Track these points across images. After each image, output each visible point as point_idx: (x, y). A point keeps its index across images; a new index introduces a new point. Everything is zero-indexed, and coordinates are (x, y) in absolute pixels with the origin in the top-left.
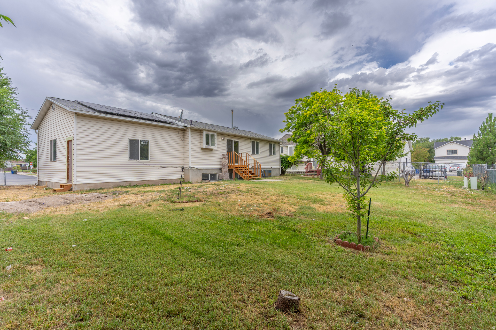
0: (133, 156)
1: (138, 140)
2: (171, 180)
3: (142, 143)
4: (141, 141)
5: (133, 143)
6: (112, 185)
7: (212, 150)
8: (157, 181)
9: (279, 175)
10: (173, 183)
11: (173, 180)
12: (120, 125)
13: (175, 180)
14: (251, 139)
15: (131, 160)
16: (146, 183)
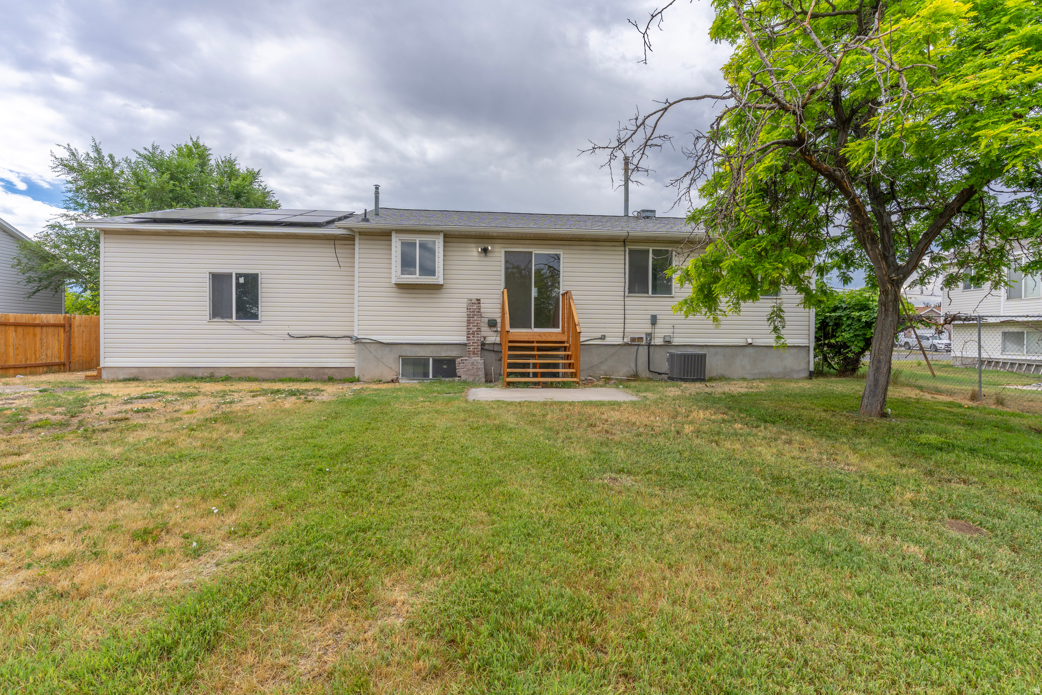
0: (218, 310)
1: (230, 275)
2: (321, 371)
3: (242, 280)
4: (239, 276)
5: (219, 281)
6: (172, 374)
7: (437, 287)
8: (281, 369)
9: (806, 374)
10: (326, 377)
11: (327, 371)
12: (189, 243)
13: (333, 370)
14: (624, 241)
15: (216, 320)
16: (252, 374)
